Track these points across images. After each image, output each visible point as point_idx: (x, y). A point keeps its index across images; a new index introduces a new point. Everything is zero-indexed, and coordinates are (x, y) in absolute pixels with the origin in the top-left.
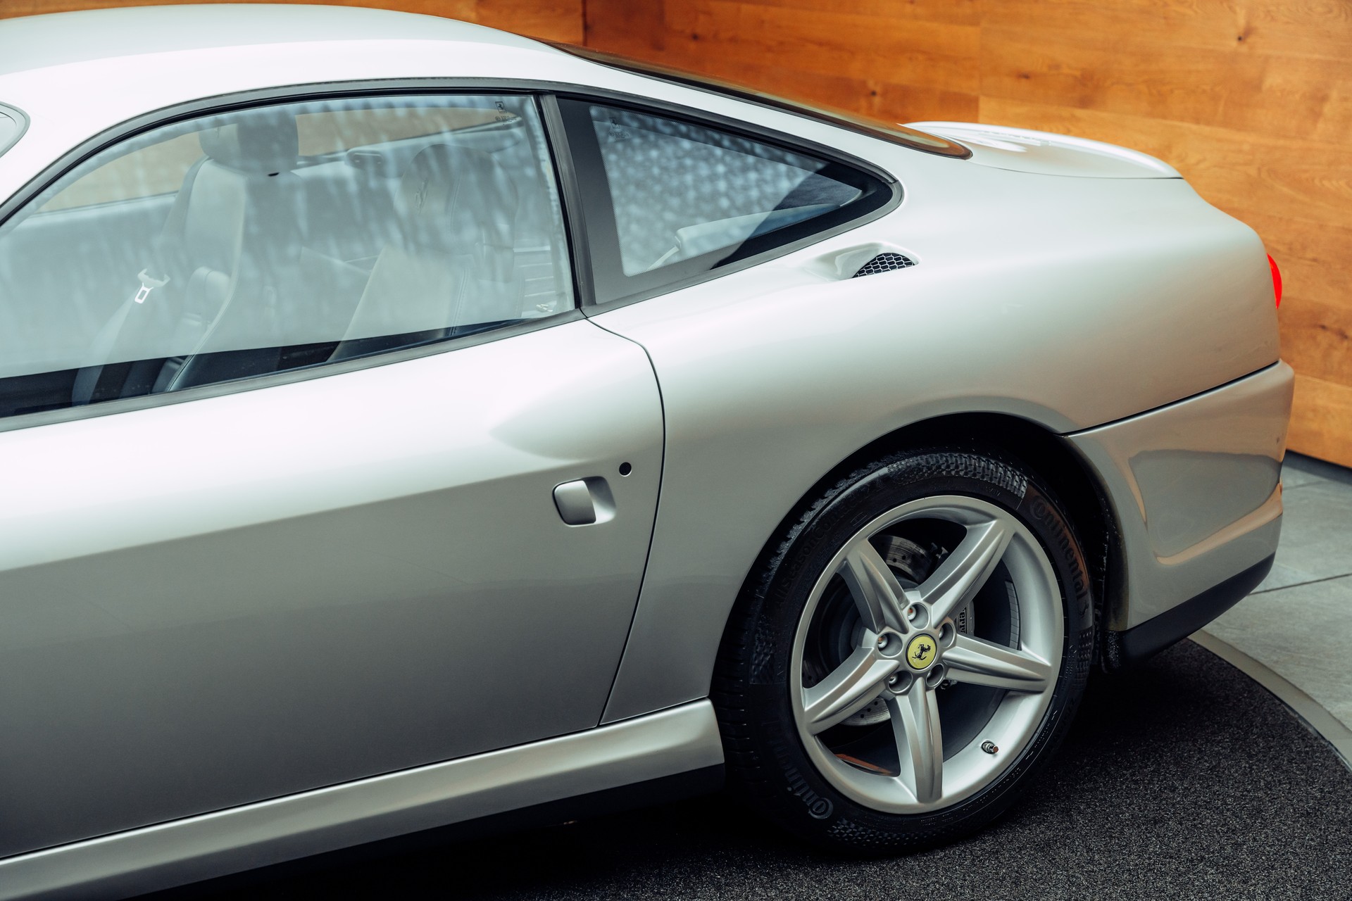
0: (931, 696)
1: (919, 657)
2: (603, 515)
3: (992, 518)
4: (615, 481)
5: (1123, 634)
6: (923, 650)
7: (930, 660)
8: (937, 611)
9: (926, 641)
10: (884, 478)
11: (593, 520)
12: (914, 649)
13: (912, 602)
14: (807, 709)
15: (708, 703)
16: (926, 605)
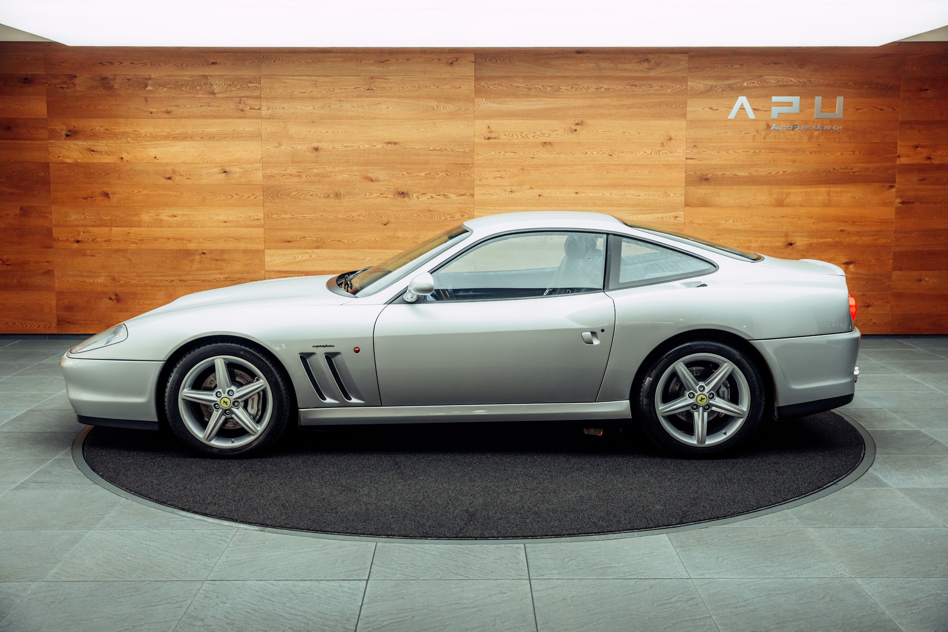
0: (706, 414)
1: (701, 401)
2: (596, 342)
3: (726, 362)
4: (599, 333)
5: (779, 408)
6: (702, 399)
7: (704, 402)
8: (708, 389)
9: (704, 397)
10: (689, 346)
11: (593, 343)
12: (699, 398)
13: (700, 385)
14: (660, 408)
15: (629, 401)
16: (705, 386)
